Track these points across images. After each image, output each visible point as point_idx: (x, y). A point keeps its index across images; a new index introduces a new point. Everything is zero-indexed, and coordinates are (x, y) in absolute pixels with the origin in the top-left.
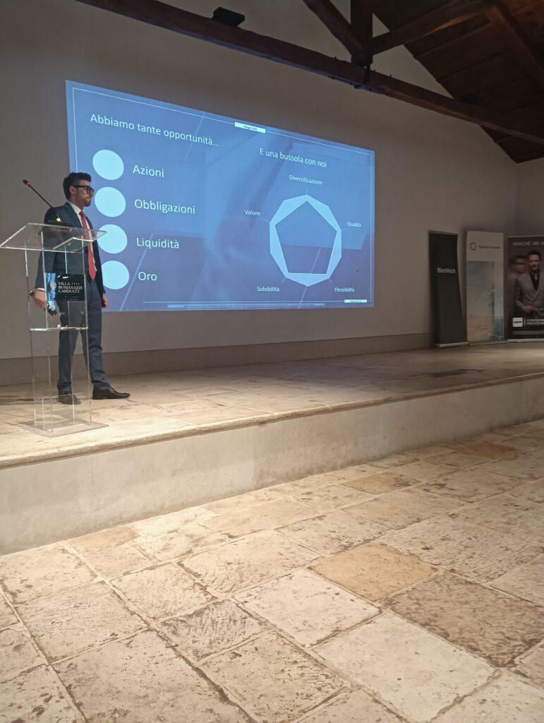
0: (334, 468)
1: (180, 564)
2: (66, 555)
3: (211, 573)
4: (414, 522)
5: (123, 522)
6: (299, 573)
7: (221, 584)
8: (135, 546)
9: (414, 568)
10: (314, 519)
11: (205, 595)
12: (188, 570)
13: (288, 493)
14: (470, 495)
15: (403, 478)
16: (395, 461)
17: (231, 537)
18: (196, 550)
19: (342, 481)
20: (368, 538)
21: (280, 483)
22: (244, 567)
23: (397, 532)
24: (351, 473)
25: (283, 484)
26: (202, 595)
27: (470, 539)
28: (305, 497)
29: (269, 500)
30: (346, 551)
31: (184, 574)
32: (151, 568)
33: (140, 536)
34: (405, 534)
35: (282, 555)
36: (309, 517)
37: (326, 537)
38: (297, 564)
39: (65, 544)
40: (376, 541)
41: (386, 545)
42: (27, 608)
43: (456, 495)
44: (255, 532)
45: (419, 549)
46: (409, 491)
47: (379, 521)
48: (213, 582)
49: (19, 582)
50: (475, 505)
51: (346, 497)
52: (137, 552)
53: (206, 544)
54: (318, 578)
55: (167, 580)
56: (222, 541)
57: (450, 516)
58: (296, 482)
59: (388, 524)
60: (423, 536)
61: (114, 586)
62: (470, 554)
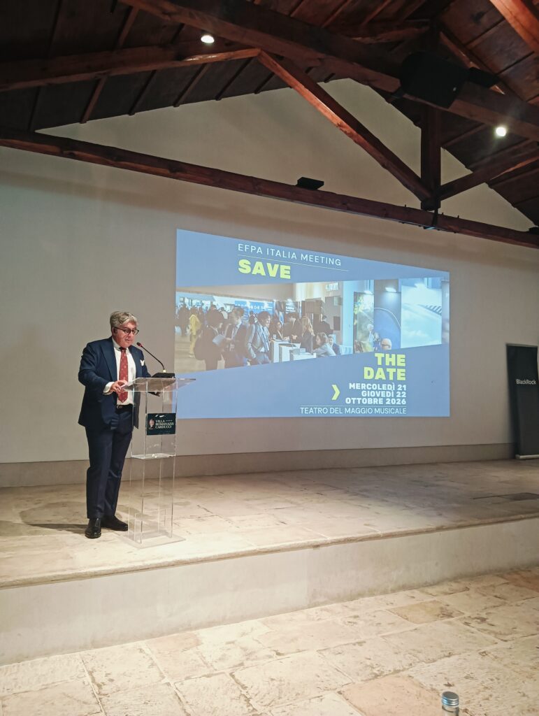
0: (385, 592)
1: (232, 675)
2: (142, 655)
3: (255, 687)
4: (445, 656)
5: (190, 629)
6: (329, 696)
7: (262, 699)
8: (197, 653)
9: (431, 703)
10: (354, 644)
11: (248, 706)
12: (237, 681)
13: (336, 614)
14: (507, 632)
15: (448, 608)
16: (446, 588)
17: (278, 654)
18: (247, 663)
19: (390, 607)
20: (398, 668)
21: (332, 603)
22: (284, 684)
23: (426, 665)
24: (401, 599)
25: (334, 605)
26: (245, 706)
27: (492, 680)
28: (351, 620)
29: (318, 620)
30: (376, 680)
31: (234, 684)
32: (208, 676)
33: (202, 644)
34: (433, 668)
35: (318, 676)
36: (351, 642)
37: (361, 663)
38: (329, 687)
39: (142, 644)
40: (404, 673)
41: (413, 677)
42: (108, 700)
43: (494, 632)
44: (299, 652)
45: (442, 685)
46: (450, 623)
47: (412, 652)
48: (256, 695)
49: (104, 675)
50: (508, 645)
51: (389, 624)
52: (199, 659)
53: (257, 658)
54: (345, 703)
55: (219, 688)
56: (270, 657)
57: (480, 654)
58: (347, 603)
59: (421, 656)
60: (449, 672)
61: (177, 689)
62: (487, 696)
